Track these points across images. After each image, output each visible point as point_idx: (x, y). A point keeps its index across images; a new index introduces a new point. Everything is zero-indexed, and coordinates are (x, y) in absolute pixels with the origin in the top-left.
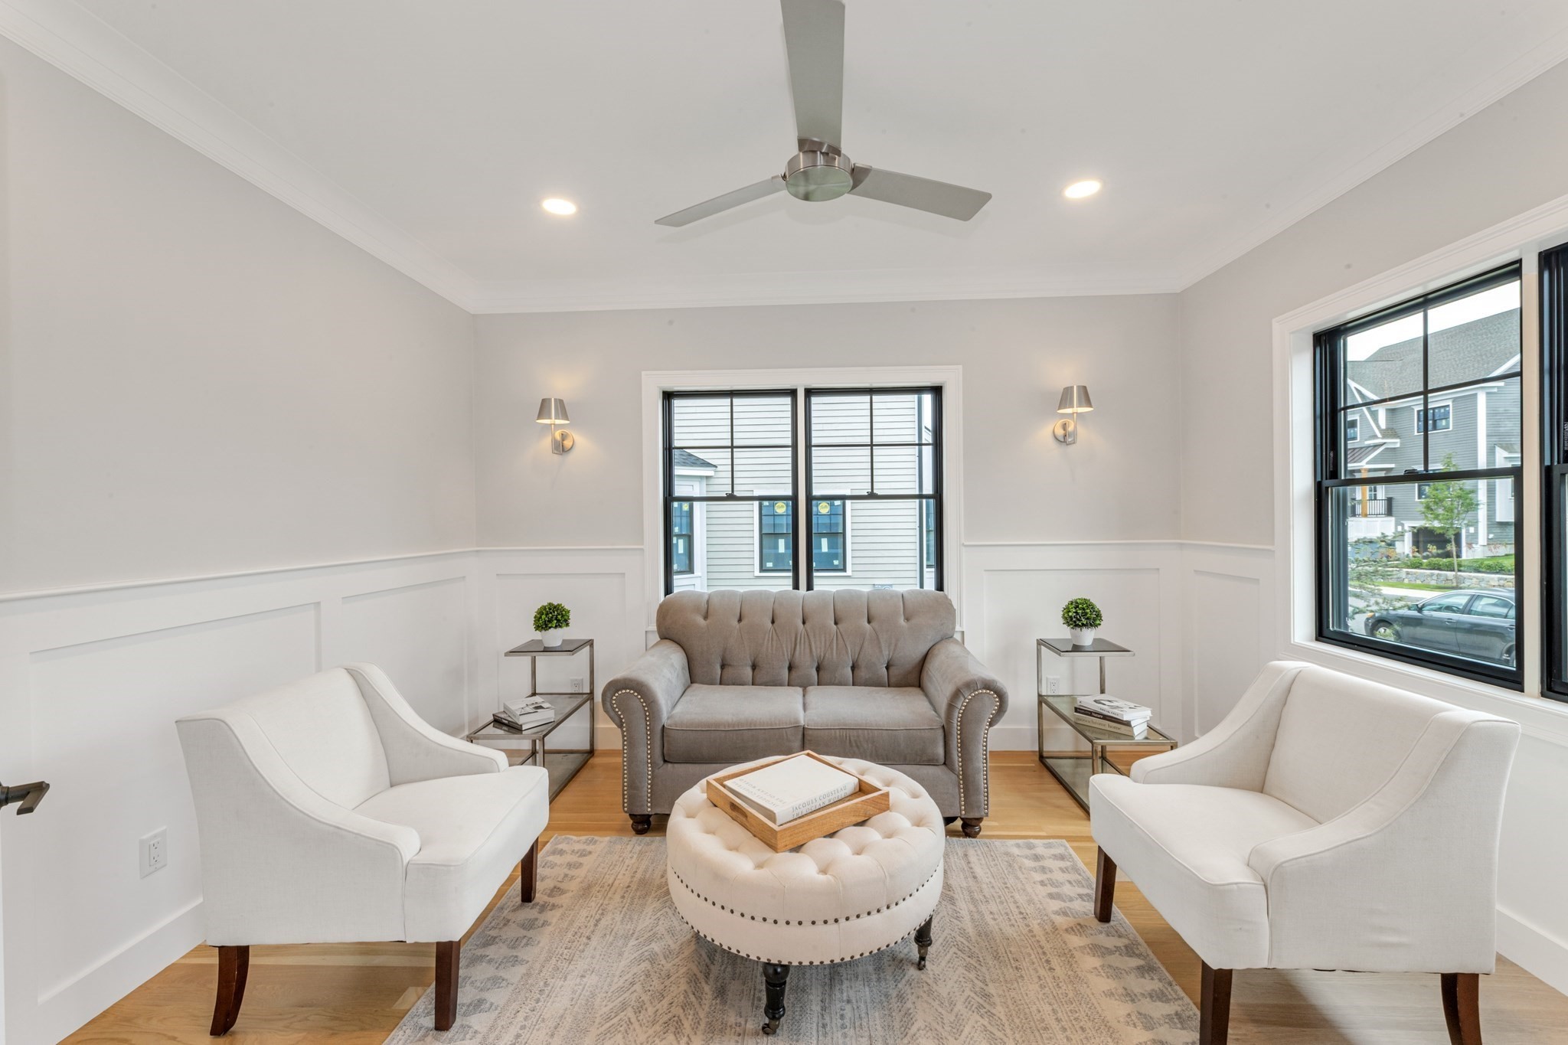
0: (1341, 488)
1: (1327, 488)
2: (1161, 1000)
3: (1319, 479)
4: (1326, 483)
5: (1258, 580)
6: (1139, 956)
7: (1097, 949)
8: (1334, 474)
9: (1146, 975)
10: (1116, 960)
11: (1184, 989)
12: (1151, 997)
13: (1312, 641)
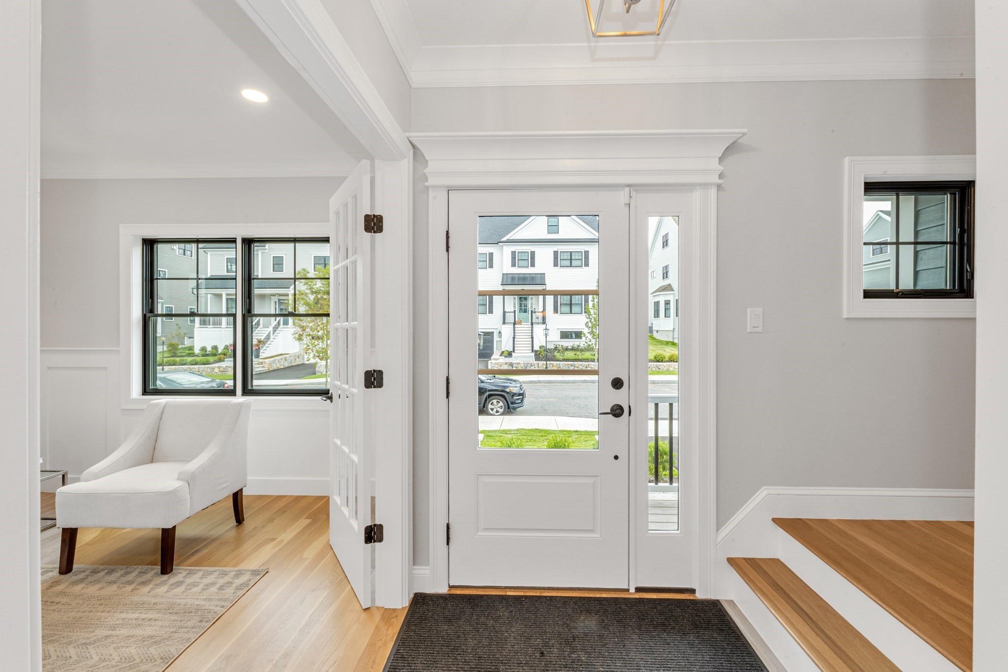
0: (155, 318)
1: (149, 317)
2: (128, 574)
3: (145, 313)
4: (148, 315)
5: (107, 368)
6: (102, 570)
7: (75, 583)
8: (152, 311)
9: (113, 573)
10: (90, 579)
11: (135, 565)
12: (123, 576)
13: (140, 396)
